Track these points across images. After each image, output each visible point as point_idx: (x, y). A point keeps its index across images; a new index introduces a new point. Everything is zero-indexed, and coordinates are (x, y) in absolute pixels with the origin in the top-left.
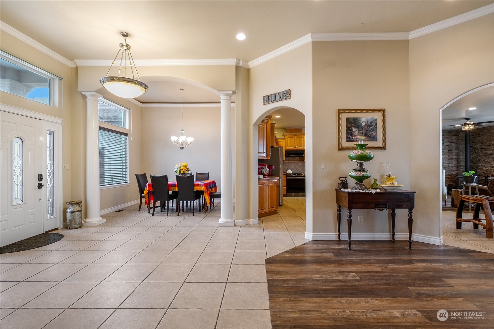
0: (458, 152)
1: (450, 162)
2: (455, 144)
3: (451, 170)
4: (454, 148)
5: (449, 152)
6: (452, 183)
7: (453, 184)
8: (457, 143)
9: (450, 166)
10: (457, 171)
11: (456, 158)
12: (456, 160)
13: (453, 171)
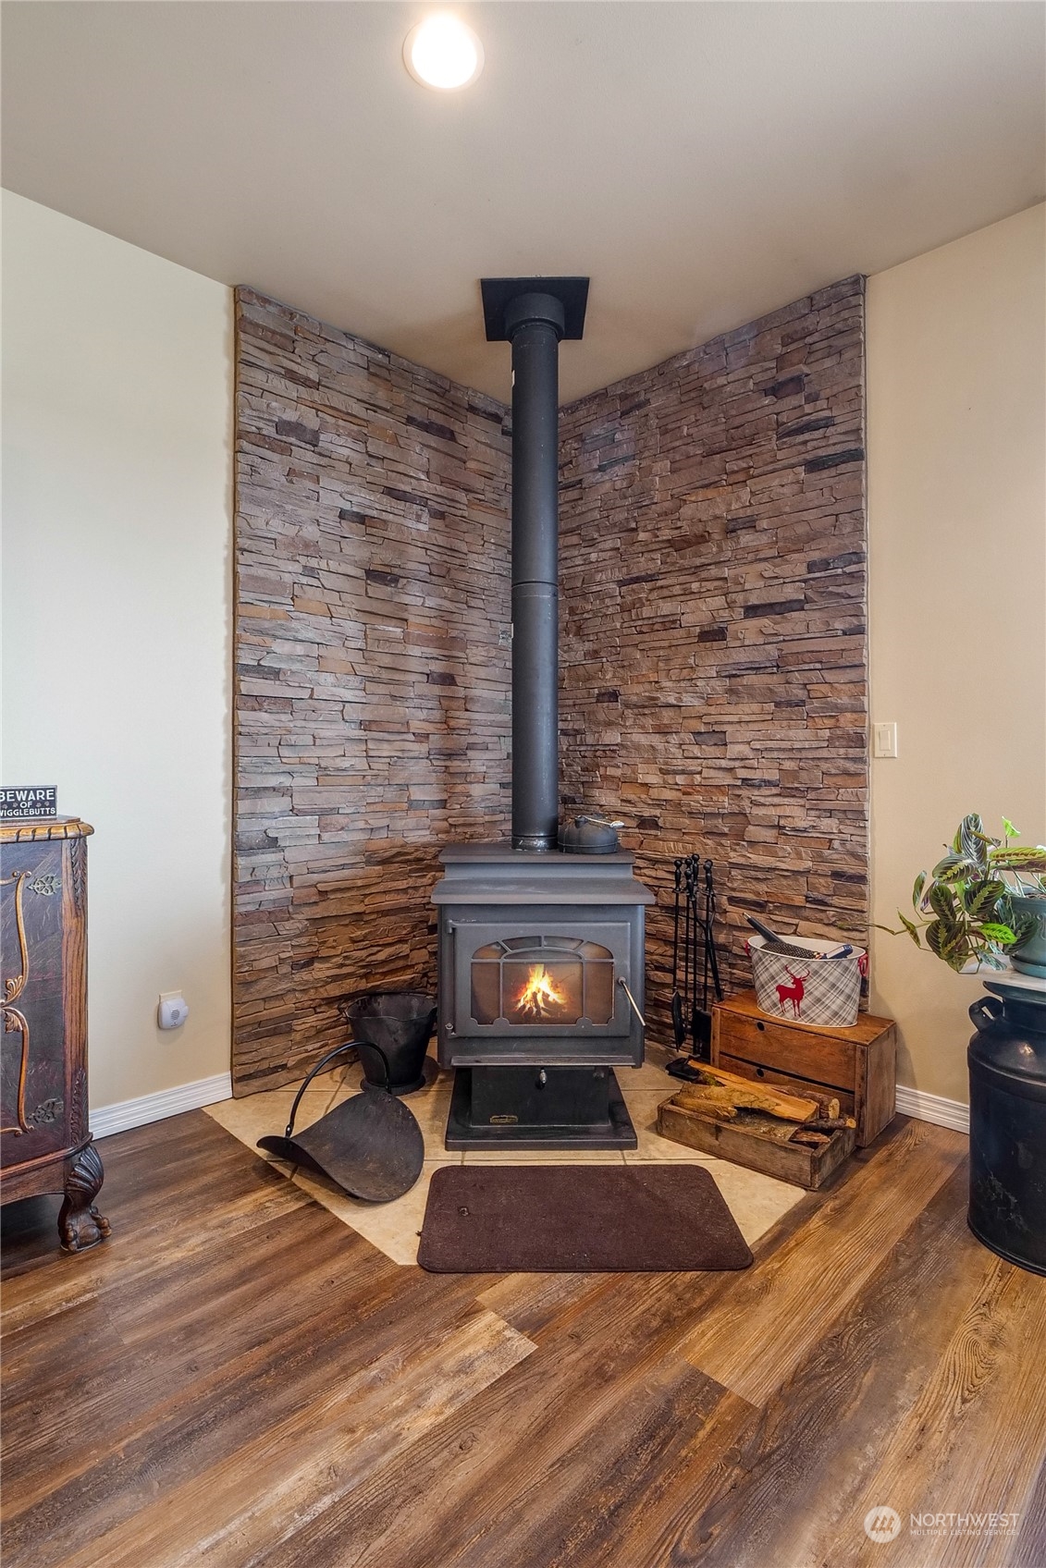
0: (447, 604)
1: (382, 713)
2: (425, 517)
3: (390, 794)
4: (416, 560)
5: (378, 590)
6: (401, 941)
7: (405, 948)
8: (440, 515)
9: (386, 750)
10: (443, 804)
11: (436, 667)
12: (437, 690)
13: (412, 805)
